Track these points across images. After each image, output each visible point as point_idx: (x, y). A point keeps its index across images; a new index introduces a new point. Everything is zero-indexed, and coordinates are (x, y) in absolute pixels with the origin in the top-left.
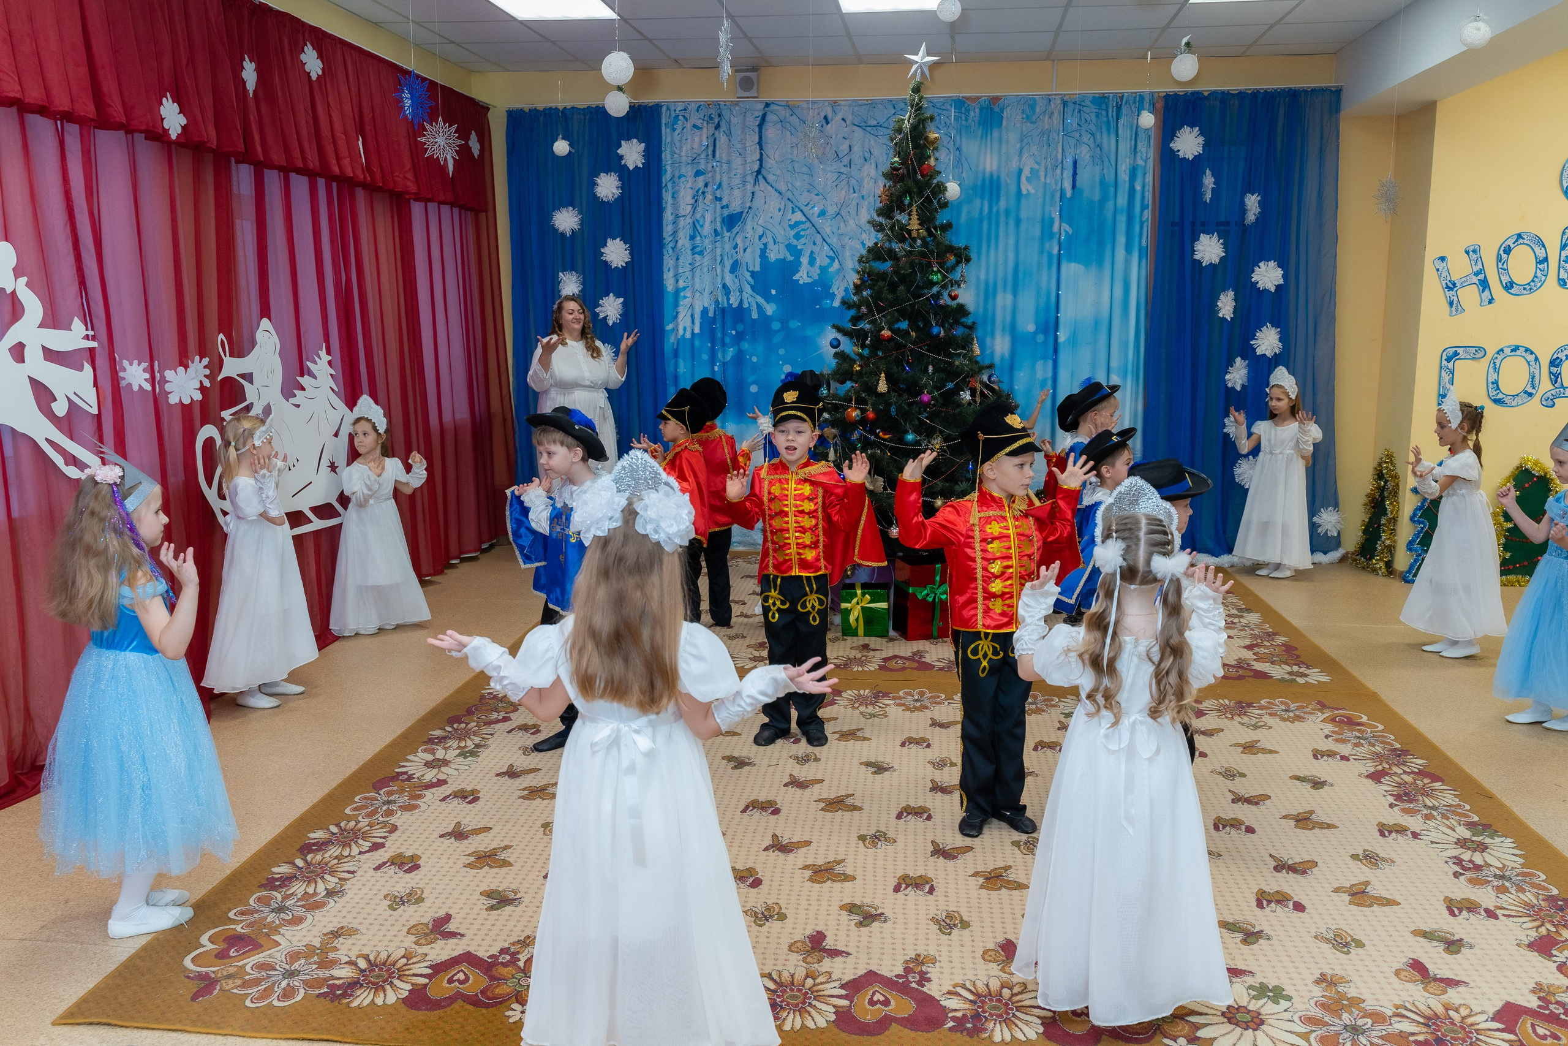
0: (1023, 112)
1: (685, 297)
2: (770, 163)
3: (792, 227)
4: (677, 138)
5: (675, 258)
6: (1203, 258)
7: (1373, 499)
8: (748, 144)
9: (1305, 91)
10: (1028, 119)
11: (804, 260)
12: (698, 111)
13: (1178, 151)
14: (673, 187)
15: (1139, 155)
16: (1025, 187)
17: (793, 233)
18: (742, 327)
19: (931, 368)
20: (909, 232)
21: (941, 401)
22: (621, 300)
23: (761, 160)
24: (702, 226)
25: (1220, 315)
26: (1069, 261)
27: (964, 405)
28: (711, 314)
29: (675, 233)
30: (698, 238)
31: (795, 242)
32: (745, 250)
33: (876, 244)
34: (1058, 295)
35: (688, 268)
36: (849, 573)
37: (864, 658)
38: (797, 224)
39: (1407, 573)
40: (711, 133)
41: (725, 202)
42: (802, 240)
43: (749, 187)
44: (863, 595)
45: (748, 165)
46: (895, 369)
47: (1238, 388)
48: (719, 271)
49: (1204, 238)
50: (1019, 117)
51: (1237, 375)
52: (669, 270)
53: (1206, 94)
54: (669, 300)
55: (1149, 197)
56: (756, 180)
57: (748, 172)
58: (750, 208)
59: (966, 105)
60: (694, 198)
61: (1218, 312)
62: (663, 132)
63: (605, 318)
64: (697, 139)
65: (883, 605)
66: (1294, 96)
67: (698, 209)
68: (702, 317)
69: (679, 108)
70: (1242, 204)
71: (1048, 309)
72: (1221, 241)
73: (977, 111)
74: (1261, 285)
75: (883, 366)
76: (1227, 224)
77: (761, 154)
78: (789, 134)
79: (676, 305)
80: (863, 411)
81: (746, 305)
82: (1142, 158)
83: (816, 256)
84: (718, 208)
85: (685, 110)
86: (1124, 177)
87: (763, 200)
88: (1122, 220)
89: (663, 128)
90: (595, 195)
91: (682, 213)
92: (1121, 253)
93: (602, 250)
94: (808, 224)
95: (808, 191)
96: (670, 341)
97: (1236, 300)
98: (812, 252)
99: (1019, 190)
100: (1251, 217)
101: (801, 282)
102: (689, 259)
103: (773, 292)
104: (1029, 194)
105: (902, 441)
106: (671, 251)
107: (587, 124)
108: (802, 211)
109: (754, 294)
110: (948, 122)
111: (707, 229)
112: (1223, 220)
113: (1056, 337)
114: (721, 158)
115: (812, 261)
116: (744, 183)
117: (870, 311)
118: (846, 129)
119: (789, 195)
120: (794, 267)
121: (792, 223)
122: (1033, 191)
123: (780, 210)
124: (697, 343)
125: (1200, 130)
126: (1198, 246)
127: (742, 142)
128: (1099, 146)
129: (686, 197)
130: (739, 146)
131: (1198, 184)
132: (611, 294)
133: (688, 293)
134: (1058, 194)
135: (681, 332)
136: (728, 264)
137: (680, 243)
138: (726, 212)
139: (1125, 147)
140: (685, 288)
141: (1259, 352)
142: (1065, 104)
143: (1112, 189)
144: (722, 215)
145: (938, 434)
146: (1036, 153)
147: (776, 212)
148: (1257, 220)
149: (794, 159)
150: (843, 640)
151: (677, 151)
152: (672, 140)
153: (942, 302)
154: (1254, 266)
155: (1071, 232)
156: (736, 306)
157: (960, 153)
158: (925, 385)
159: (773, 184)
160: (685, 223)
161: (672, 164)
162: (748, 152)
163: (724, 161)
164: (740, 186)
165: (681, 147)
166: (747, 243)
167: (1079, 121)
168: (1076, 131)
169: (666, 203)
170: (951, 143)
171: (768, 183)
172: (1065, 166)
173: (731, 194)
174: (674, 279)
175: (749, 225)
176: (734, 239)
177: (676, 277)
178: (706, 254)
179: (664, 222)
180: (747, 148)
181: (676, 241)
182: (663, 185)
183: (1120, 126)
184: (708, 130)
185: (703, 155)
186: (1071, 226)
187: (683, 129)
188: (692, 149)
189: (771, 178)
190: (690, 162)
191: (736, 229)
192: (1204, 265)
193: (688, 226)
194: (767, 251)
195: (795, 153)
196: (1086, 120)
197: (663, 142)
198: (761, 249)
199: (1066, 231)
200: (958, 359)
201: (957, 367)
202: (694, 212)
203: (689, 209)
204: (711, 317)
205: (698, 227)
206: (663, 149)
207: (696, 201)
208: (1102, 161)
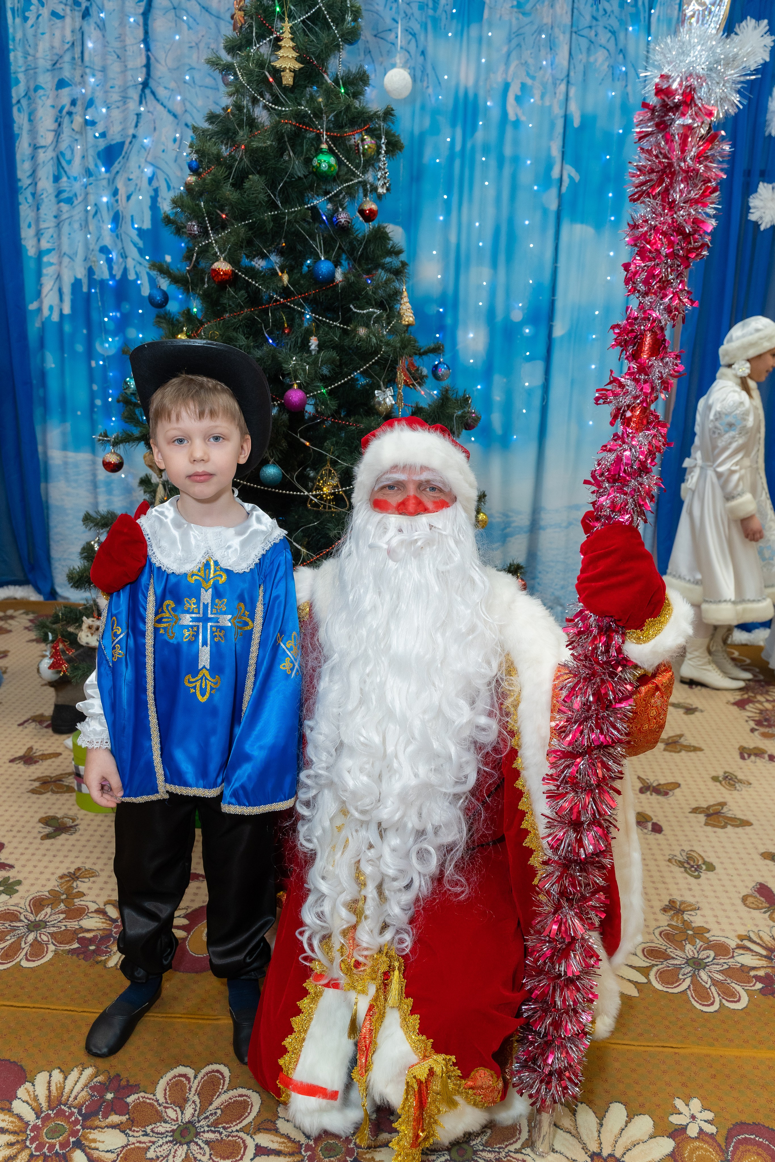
1: (51, 264)
2: (160, 70)
4: (30, 32)
5: (35, 208)
6: (761, 218)
8: (128, 40)
14: (29, 105)
16: (514, 111)
18: (127, 307)
19: (314, 342)
20: (278, 75)
21: (333, 405)
23: (148, 66)
24: (69, 162)
26: (573, 220)
27: (378, 414)
28: (85, 289)
29: (34, 173)
30: (64, 179)
32: (128, 198)
35: (52, 222)
40: (77, 26)
41: (99, 128)
43: (132, 105)
45: (129, 73)
48: (94, 227)
49: (764, 188)
52: (29, 226)
54: (30, 266)
56: (142, 96)
57: (131, 83)
58: (134, 136)
60: (56, 121)
64: (58, 33)
67: (64, 137)
68: (72, 292)
71: (540, 289)
77: (148, 58)
78: (185, 27)
79: (39, 274)
81: (132, 277)
84: (91, 136)
87: (152, 126)
91: (42, 142)
96: (34, 327)
99: (505, 115)
102: (54, 208)
104: (518, 119)
106: (30, 199)
109: (143, 262)
110: (409, 12)
111: (76, 168)
114: (91, 61)
116: (125, 99)
122: (524, 118)
123: (175, 140)
124: (67, 328)
125: (769, 24)
126: (754, 201)
127: (121, 38)
128: (622, 51)
129: (46, 119)
130: (116, 44)
133: (54, 258)
134: (561, 121)
135: (46, 312)
136: (106, 217)
137: (41, 185)
138: (102, 144)
140: (49, 251)
144: (95, 146)
145: (328, 466)
146: (531, 61)
147: (170, 143)
149: (194, 65)
151: (31, 51)
152: (24, 35)
153: (342, 220)
155: (577, 178)
156: (118, 277)
157: (425, 59)
158: (295, 371)
159: (166, 102)
160: (45, 156)
161: (26, 70)
162: (129, 53)
163: (96, 68)
164: (120, 104)
165: (36, 45)
166: (132, 189)
167: (595, 14)
168: (590, 27)
169: (20, 128)
170: (413, 42)
171: (158, 100)
172: (572, 80)
173: (108, 116)
174: (35, 239)
175: (133, 161)
176: (113, 182)
177: (38, 235)
178: (76, 202)
179: (18, 157)
180: (127, 48)
181: (36, 184)
182: (14, 101)
183: (654, 19)
184: (73, 19)
185: (67, 58)
186: (577, 170)
187: (38, 18)
188: (53, 47)
189: (161, 92)
190: (49, 67)
191: (116, 166)
192: (762, 228)
193: (51, 162)
194: (159, 199)
195: (195, 56)
196: (605, 11)
197: (11, 36)
198: (151, 197)
199: (570, 178)
200: (367, 326)
201: (361, 339)
202: (57, 141)
203: (50, 137)
204: (85, 293)
205: (64, 164)
206: (11, 47)
207: (59, 125)
208: (626, 73)
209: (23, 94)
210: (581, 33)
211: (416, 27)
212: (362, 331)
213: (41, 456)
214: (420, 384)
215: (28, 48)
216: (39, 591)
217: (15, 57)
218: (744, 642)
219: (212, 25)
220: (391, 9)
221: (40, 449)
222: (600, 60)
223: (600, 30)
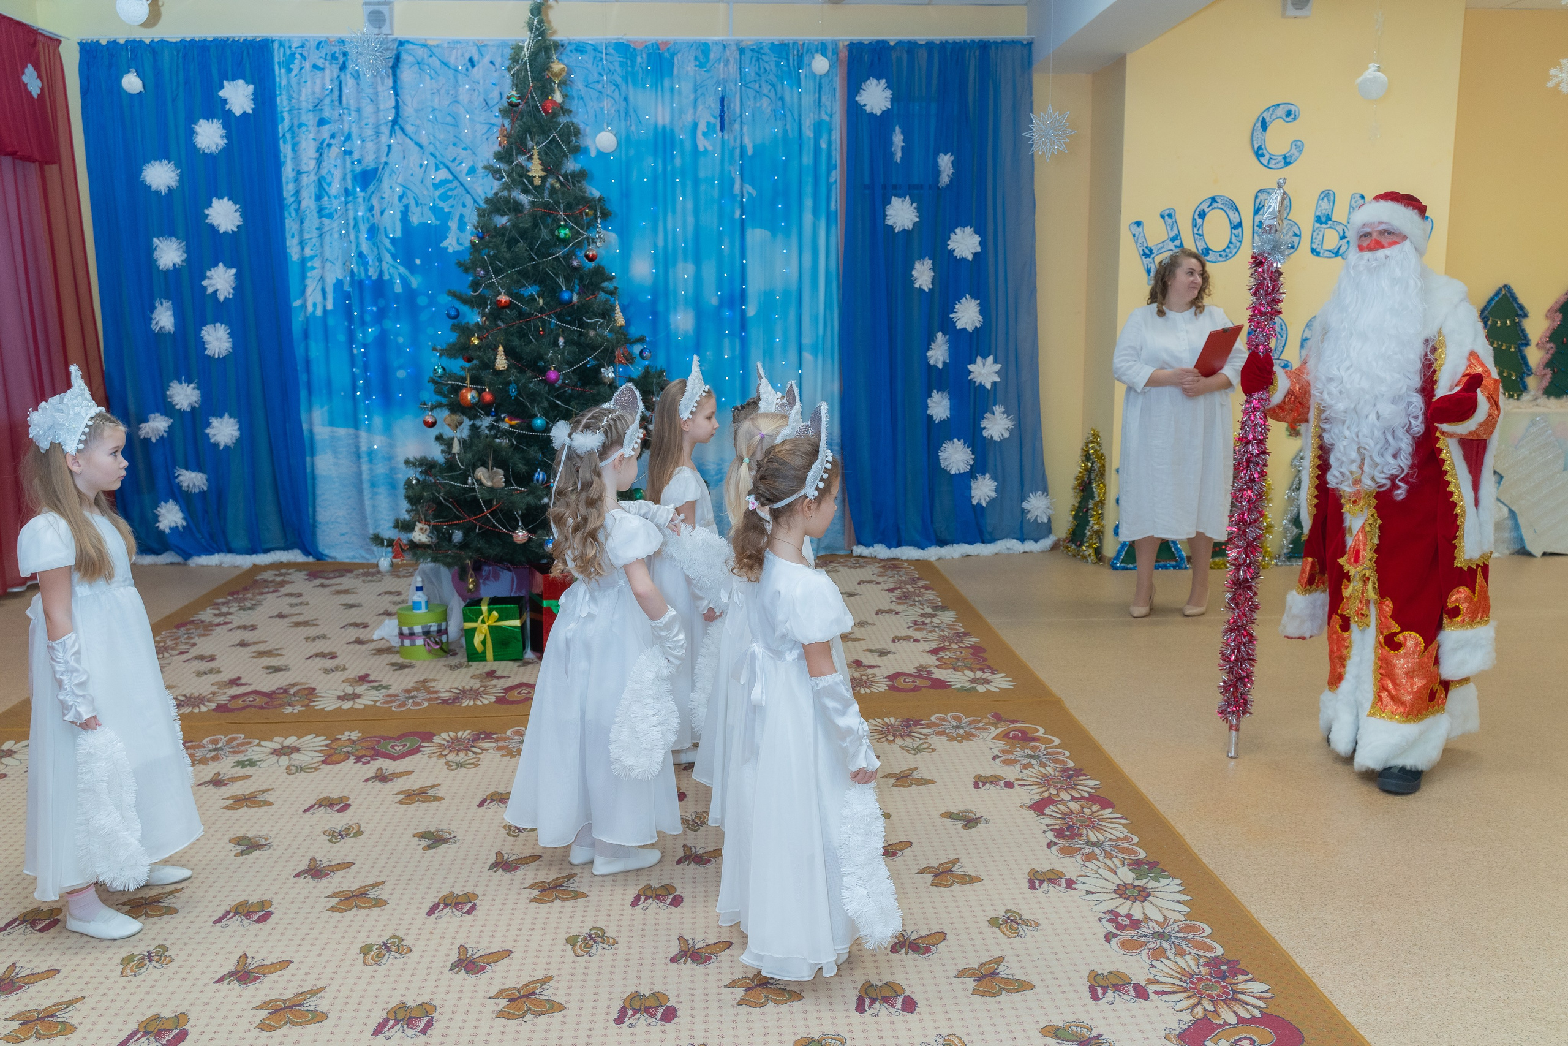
0: (696, 58)
1: (313, 268)
2: (408, 111)
3: (436, 186)
4: (294, 80)
5: (299, 222)
6: (895, 223)
7: (1082, 483)
8: (380, 88)
9: (995, 43)
10: (701, 66)
11: (453, 225)
12: (318, 48)
13: (865, 105)
14: (293, 138)
15: (823, 109)
16: (702, 143)
17: (437, 193)
18: (384, 302)
19: (561, 341)
20: (531, 179)
21: (575, 378)
22: (234, 271)
23: (397, 107)
24: (329, 184)
25: (917, 285)
26: (753, 226)
27: (605, 384)
28: (347, 288)
29: (297, 193)
30: (326, 198)
31: (441, 204)
32: (382, 213)
33: (496, 194)
34: (743, 266)
35: (315, 234)
36: (471, 586)
37: (483, 689)
38: (444, 182)
39: (1114, 559)
40: (335, 75)
41: (356, 156)
42: (450, 202)
43: (384, 139)
44: (490, 611)
45: (381, 114)
46: (516, 342)
47: (940, 366)
48: (352, 237)
49: (896, 201)
50: (692, 64)
51: (938, 353)
52: (293, 236)
53: (892, 44)
54: (295, 270)
55: (837, 157)
56: (392, 131)
57: (382, 122)
58: (386, 163)
59: (631, 50)
60: (317, 151)
61: (913, 282)
62: (277, 72)
63: (215, 292)
64: (318, 82)
65: (517, 623)
66: (984, 47)
67: (324, 164)
68: (335, 291)
69: (294, 45)
70: (936, 165)
71: (731, 279)
72: (915, 205)
73: (644, 55)
74: (958, 254)
75: (502, 338)
76: (921, 187)
77: (397, 102)
78: (428, 78)
79: (303, 277)
80: (480, 392)
81: (386, 277)
82: (826, 113)
83: (466, 220)
84: (348, 162)
85: (302, 47)
86: (808, 133)
87: (401, 155)
88: (808, 181)
89: (276, 67)
90: (194, 146)
91: (304, 168)
92: (808, 218)
93: (207, 212)
94: (456, 183)
95: (454, 145)
96: (298, 321)
97: (934, 269)
98: (462, 216)
99: (695, 146)
100: (945, 180)
101: (450, 250)
102: (316, 222)
103: (418, 262)
104: (706, 150)
105: (531, 428)
106: (293, 214)
107: (180, 60)
108: (448, 168)
109: (396, 265)
110: (612, 68)
111: (335, 188)
112: (916, 181)
113: (743, 313)
114: (348, 104)
115: (462, 227)
116: (378, 133)
117: (487, 272)
118: (496, 74)
119: (431, 148)
120: (441, 232)
121: (437, 181)
122: (710, 148)
123: (421, 166)
124: (331, 322)
125: (887, 82)
126: (890, 211)
127: (374, 86)
128: (782, 99)
129: (308, 150)
130: (370, 91)
131: (889, 143)
132: (221, 265)
133: (317, 263)
134: (738, 151)
135: (310, 308)
136: (364, 229)
137: (304, 204)
138: (358, 169)
139: (808, 100)
140: (312, 258)
141: (959, 326)
142: (742, 51)
143: (796, 147)
144: (352, 171)
146: (711, 105)
147: (417, 169)
148: (951, 181)
149: (436, 106)
150: (468, 666)
151: (295, 95)
152: (289, 82)
153: (575, 263)
154: (950, 232)
155: (754, 193)
156: (374, 277)
157: (627, 104)
158: (552, 360)
159: (413, 136)
160: (308, 181)
161: (290, 110)
162: (381, 98)
163: (352, 108)
164: (373, 138)
165: (300, 91)
166: (385, 205)
167: (757, 71)
168: (755, 81)
169: (285, 157)
170: (617, 92)
171: (406, 135)
172: (744, 120)
173: (362, 147)
174: (299, 247)
175: (386, 183)
176: (369, 200)
177: (302, 244)
178: (336, 217)
179: (284, 180)
180: (379, 94)
181: (300, 202)
182: (281, 135)
183: (802, 76)
184: (332, 71)
185: (327, 101)
186: (754, 187)
187: (301, 69)
188: (314, 93)
189: (409, 129)
190: (311, 108)
191: (371, 188)
192: (896, 231)
193: (313, 185)
194: (409, 214)
195: (436, 100)
196: (765, 70)
197: (277, 84)
198: (401, 212)
199: (748, 193)
200: (595, 329)
201: (591, 339)
202: (319, 168)
203: (313, 163)
204: (346, 292)
205: (325, 186)
206: (278, 93)
207: (321, 155)
208: (785, 115)
209: (287, 129)
210: (749, 85)
211: (619, 80)
212: (592, 333)
213: (306, 433)
214: (631, 363)
215: (292, 93)
216: (307, 553)
217: (281, 100)
218: (917, 558)
219: (451, 76)
220: (597, 66)
221: (305, 426)
222: (765, 105)
223: (764, 84)
